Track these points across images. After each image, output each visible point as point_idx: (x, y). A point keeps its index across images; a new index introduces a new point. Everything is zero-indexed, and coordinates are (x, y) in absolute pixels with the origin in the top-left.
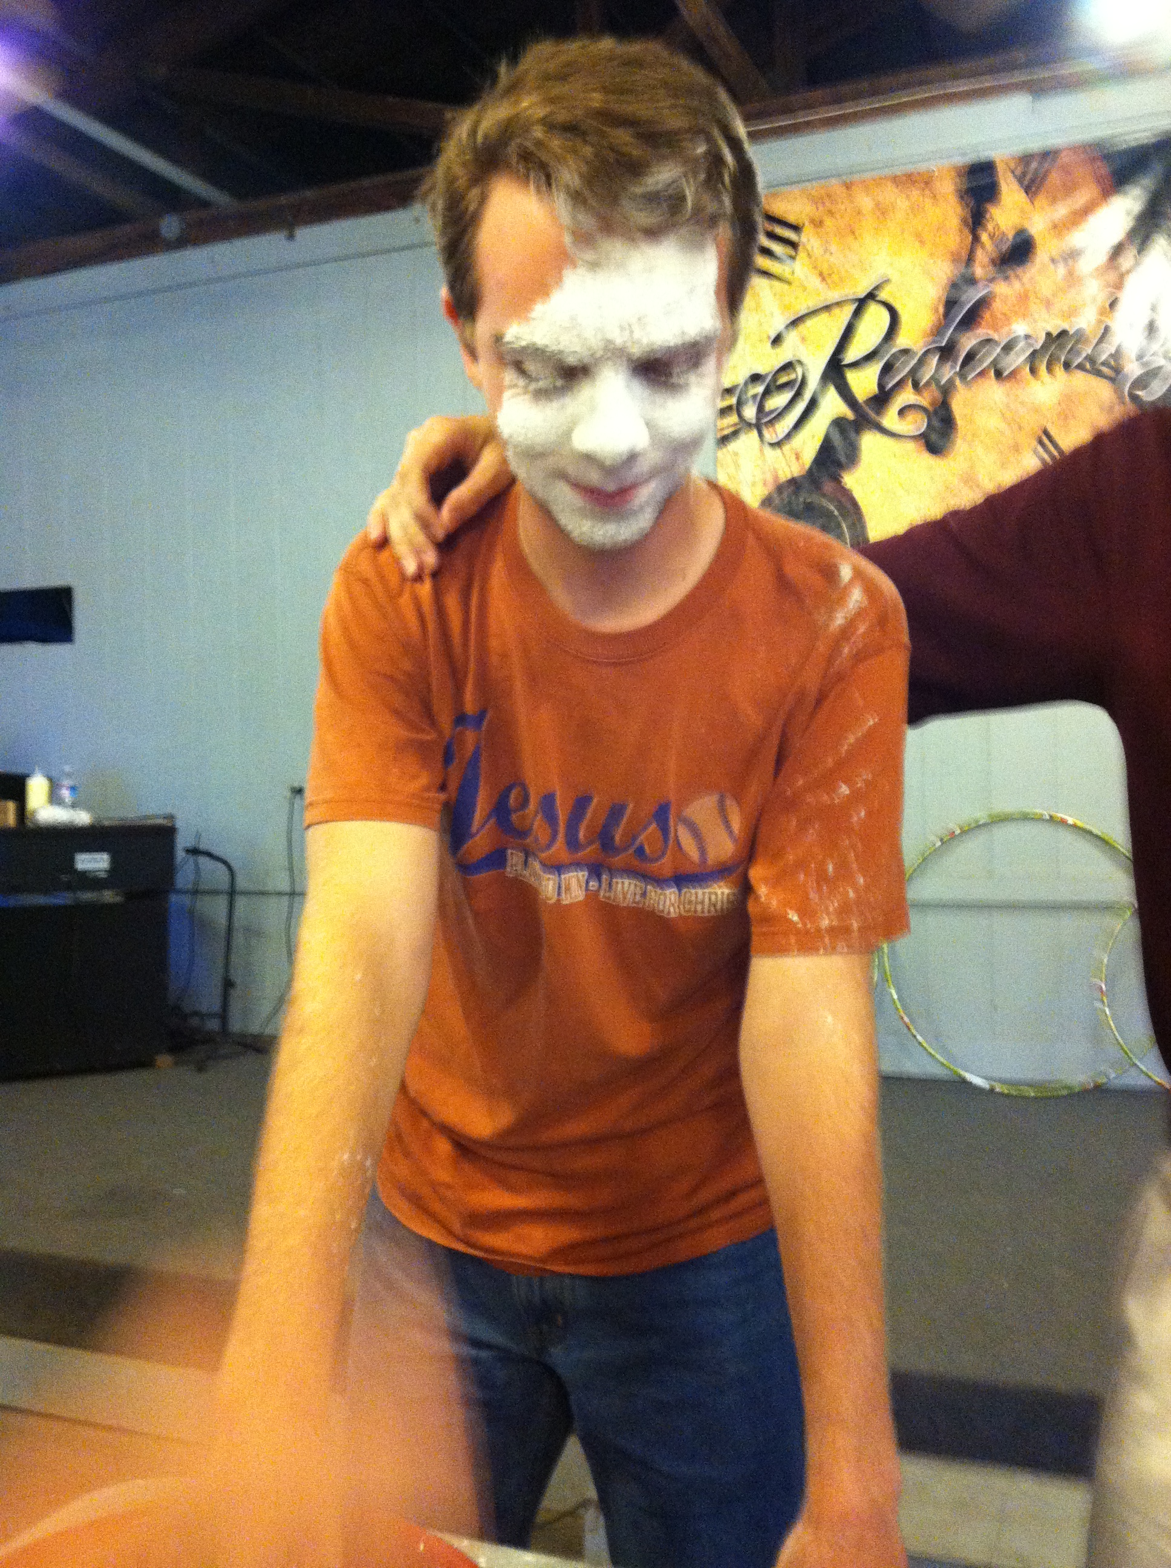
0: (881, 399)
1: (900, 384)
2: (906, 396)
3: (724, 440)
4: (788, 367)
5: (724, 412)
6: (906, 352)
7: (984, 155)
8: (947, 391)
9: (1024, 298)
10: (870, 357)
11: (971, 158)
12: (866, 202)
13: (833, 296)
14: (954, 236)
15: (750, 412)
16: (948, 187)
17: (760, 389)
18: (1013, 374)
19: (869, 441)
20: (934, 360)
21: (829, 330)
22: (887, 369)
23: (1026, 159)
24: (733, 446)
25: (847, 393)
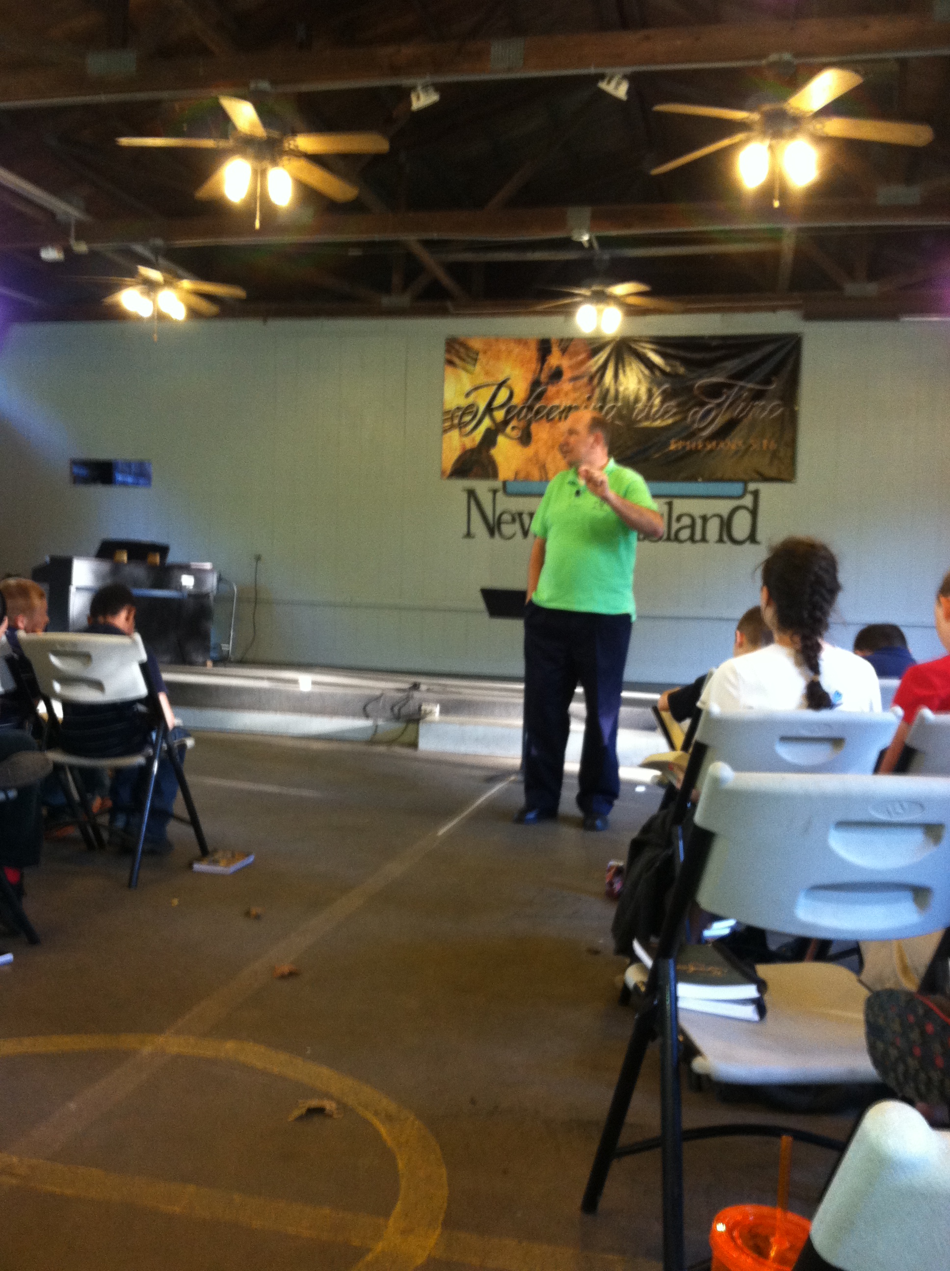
0: (506, 422)
1: (512, 418)
2: (514, 423)
3: (445, 431)
4: (471, 406)
5: (445, 421)
6: (515, 407)
7: (546, 336)
8: (529, 423)
9: (558, 392)
10: (502, 406)
11: (541, 337)
12: (503, 347)
13: (490, 380)
14: (534, 365)
15: (456, 421)
16: (533, 347)
17: (460, 413)
18: (552, 419)
19: (501, 439)
20: (525, 410)
21: (487, 394)
22: (508, 412)
23: (562, 340)
24: (449, 434)
25: (493, 419)
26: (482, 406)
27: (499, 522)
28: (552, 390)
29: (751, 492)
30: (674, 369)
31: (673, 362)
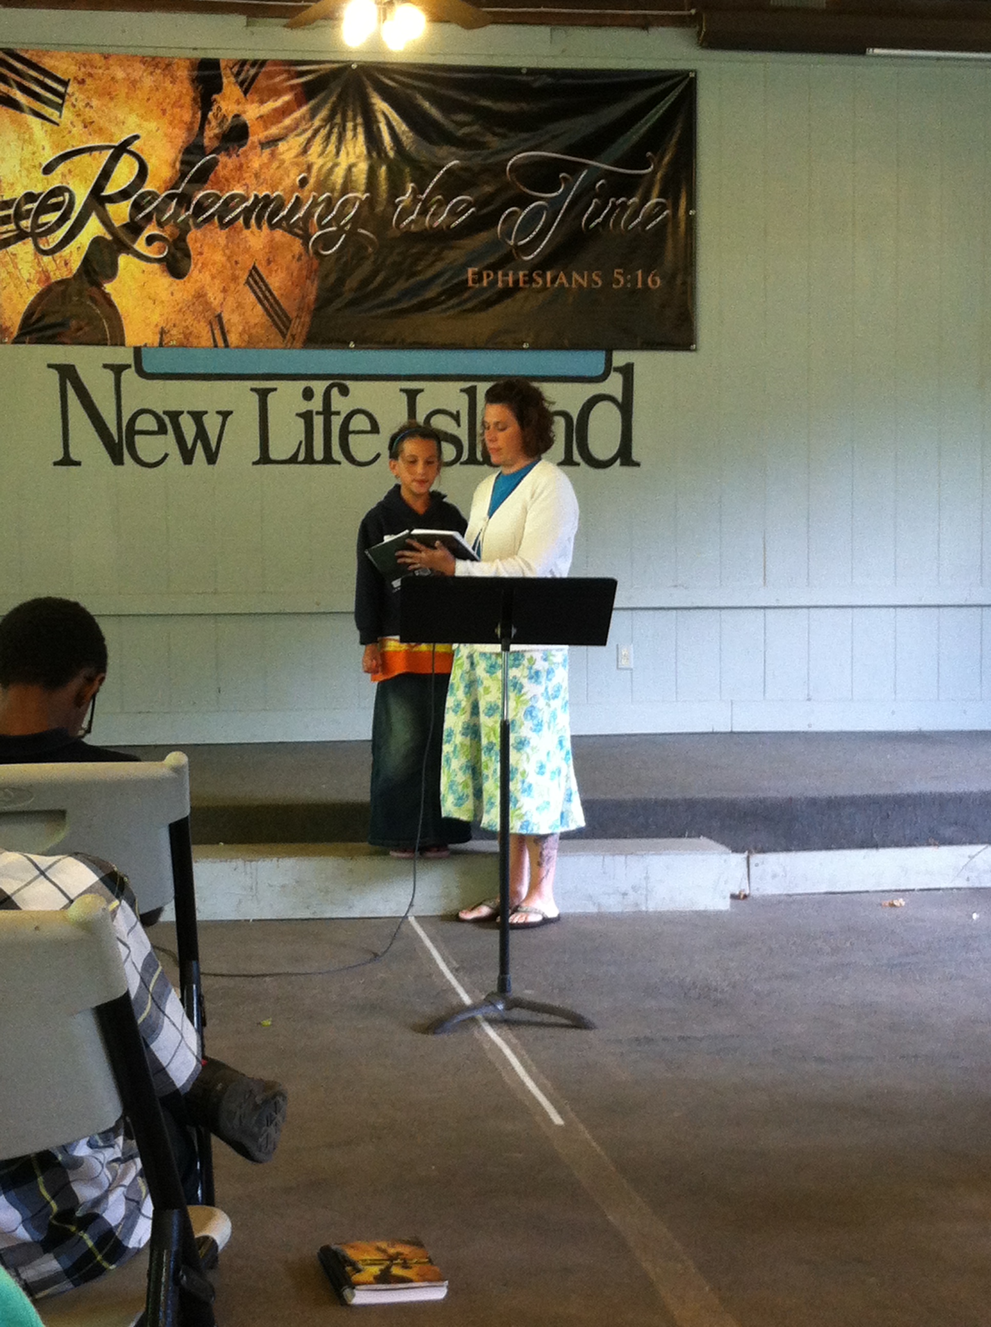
0: (134, 228)
1: (148, 218)
2: (151, 230)
4: (57, 191)
6: (153, 195)
7: (211, 55)
8: (184, 230)
9: (240, 168)
10: (124, 194)
11: (201, 55)
12: (120, 74)
13: (96, 140)
14: (188, 113)
15: (25, 223)
16: (183, 73)
17: (34, 206)
18: (232, 222)
19: (123, 260)
20: (173, 204)
21: (92, 168)
22: (137, 207)
23: (240, 63)
24: (12, 249)
25: (106, 222)
26: (81, 195)
27: (132, 431)
28: (226, 163)
29: (617, 369)
30: (466, 130)
31: (460, 117)
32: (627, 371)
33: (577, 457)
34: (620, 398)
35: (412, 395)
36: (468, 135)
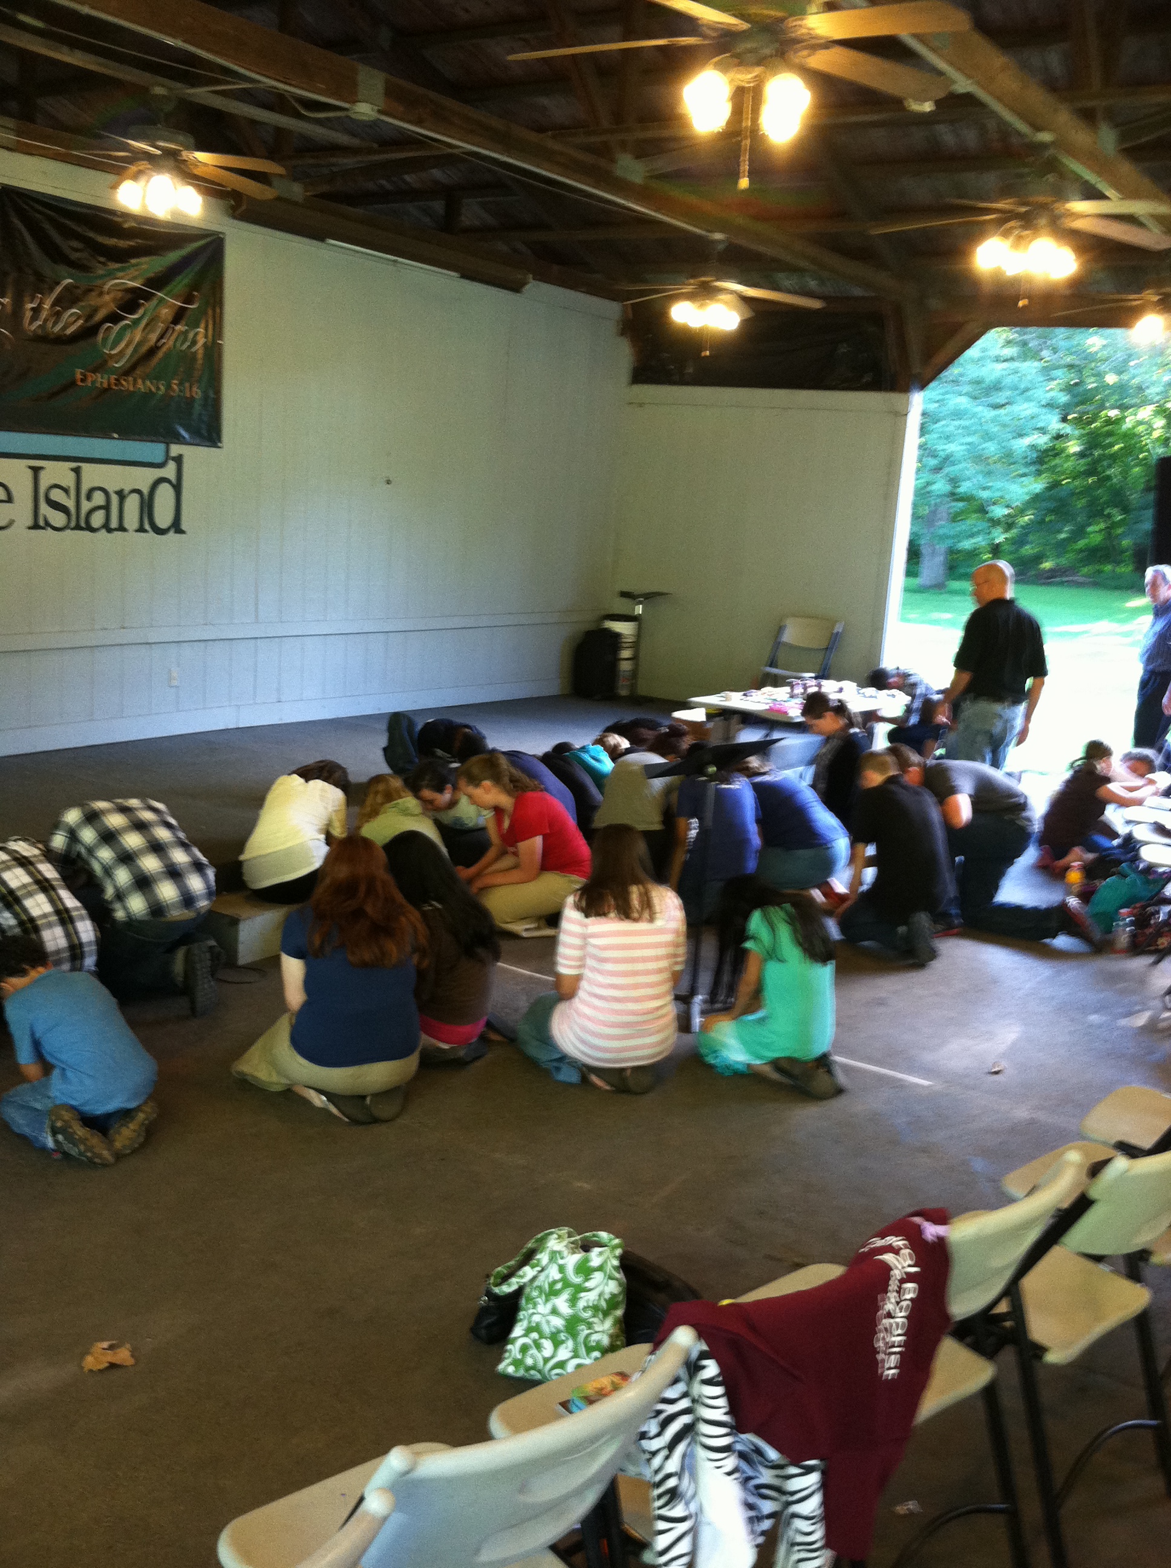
29: (174, 459)
30: (78, 255)
31: (75, 244)
32: (179, 460)
33: (147, 527)
34: (174, 480)
35: (36, 470)
36: (79, 259)
